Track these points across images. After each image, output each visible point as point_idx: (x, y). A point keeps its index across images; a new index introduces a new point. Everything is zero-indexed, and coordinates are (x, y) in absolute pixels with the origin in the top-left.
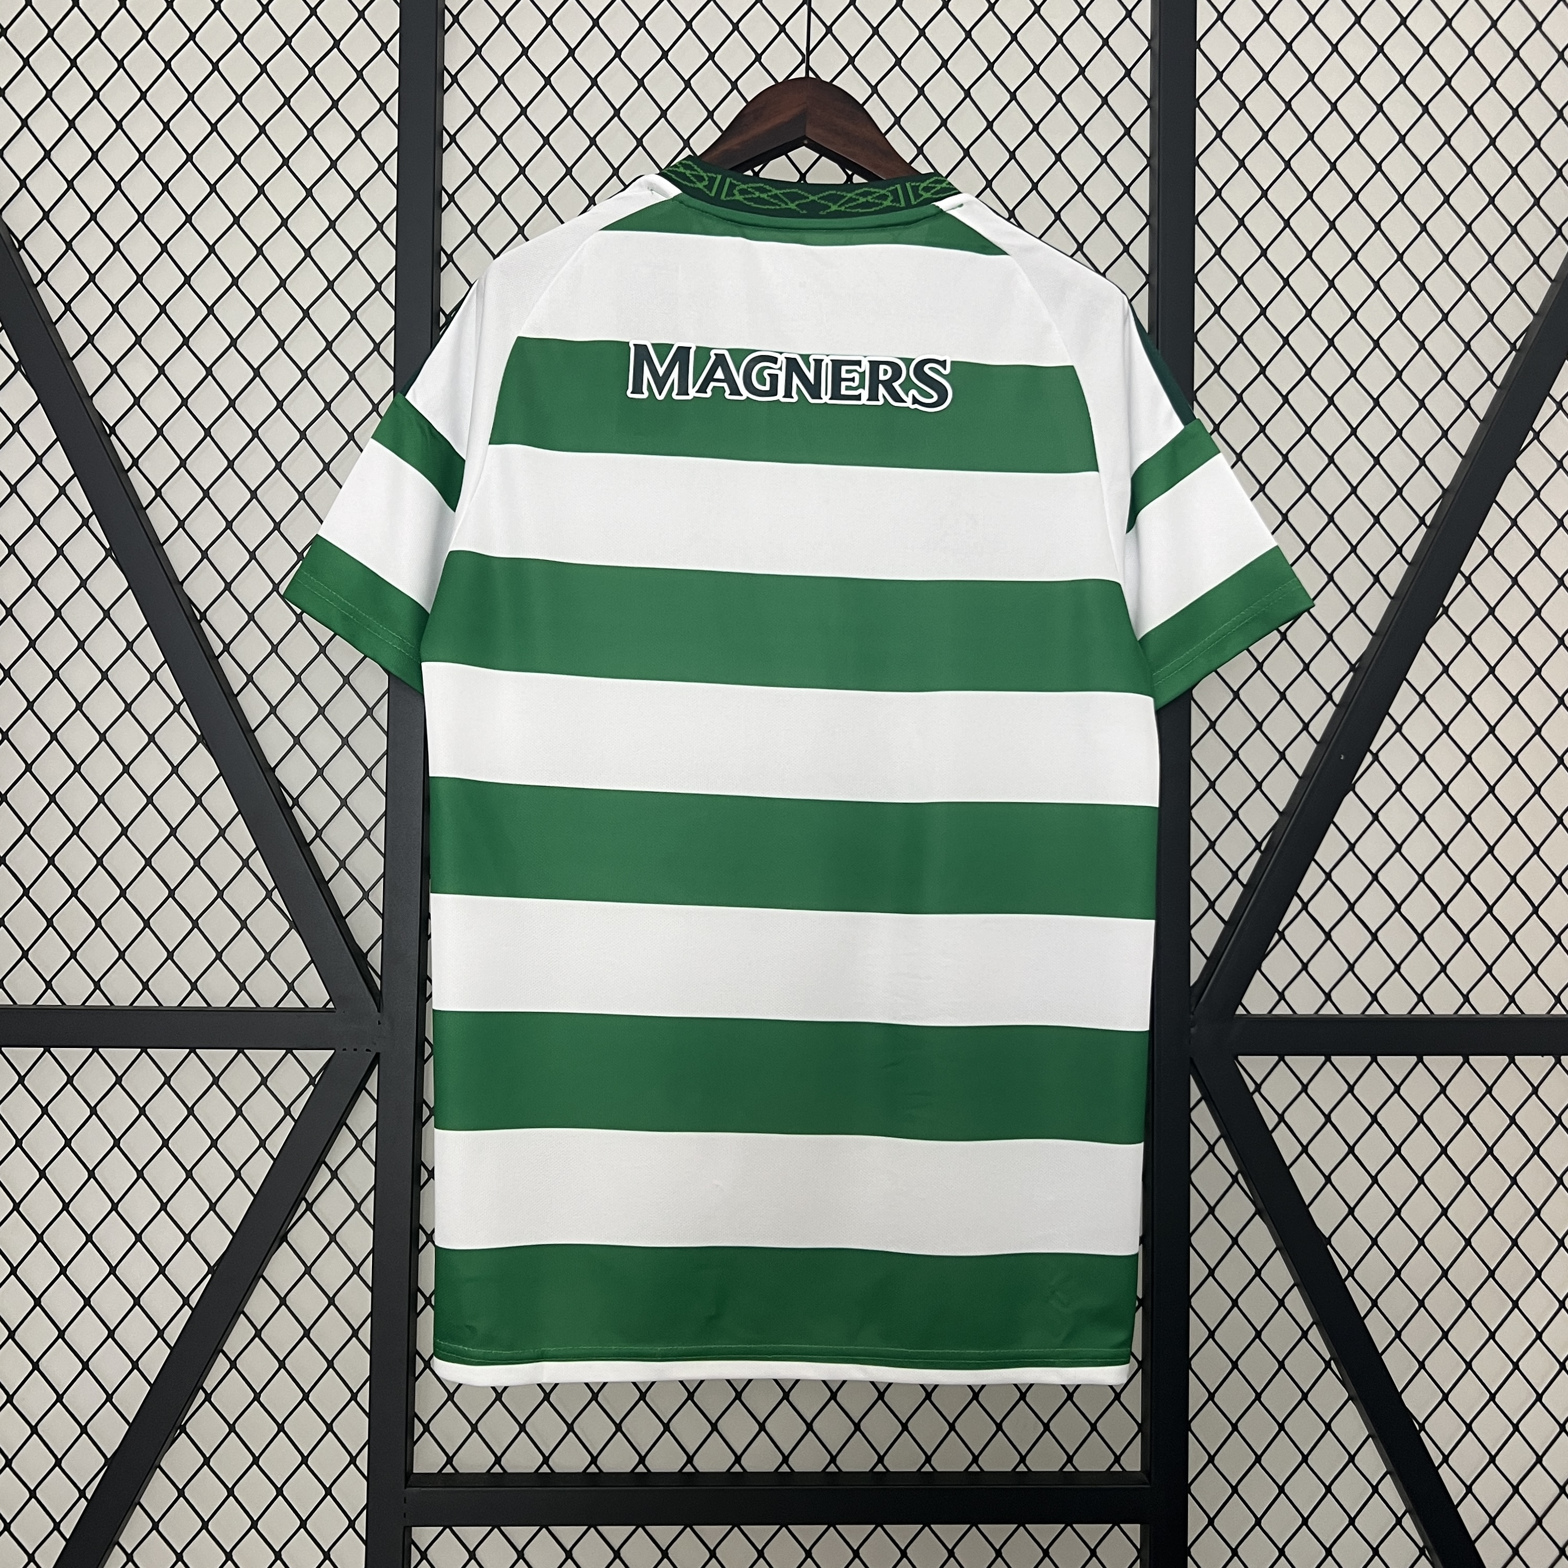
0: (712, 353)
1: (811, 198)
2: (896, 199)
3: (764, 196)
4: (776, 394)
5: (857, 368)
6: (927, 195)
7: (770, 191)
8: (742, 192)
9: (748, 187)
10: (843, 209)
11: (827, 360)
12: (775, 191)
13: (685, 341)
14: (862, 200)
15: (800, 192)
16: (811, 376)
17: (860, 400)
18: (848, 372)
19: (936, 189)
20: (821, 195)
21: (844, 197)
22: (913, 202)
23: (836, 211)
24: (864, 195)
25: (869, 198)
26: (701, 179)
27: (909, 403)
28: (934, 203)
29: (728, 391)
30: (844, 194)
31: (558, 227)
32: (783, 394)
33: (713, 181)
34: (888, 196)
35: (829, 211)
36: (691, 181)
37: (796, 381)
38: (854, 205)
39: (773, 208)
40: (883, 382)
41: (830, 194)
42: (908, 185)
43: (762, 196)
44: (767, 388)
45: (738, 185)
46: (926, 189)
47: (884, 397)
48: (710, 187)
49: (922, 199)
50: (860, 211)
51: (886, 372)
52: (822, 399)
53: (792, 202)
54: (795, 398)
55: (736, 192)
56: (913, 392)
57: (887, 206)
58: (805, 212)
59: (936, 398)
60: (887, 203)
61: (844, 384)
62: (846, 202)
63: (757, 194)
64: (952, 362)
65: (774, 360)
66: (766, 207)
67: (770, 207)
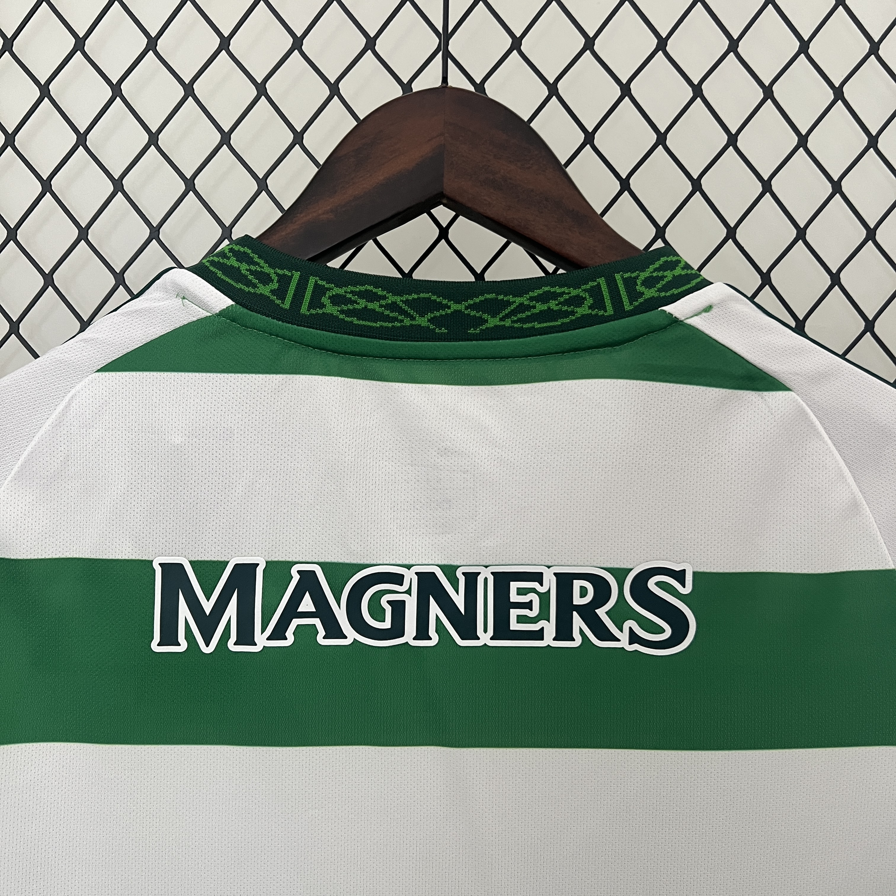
0: (294, 571)
1: (455, 307)
2: (599, 303)
3: (374, 306)
4: (402, 634)
5: (535, 585)
6: (650, 293)
7: (384, 298)
8: (336, 300)
9: (346, 292)
10: (508, 323)
11: (486, 574)
12: (391, 298)
13: (249, 555)
14: (540, 307)
15: (434, 298)
16: (459, 601)
17: (542, 639)
18: (521, 592)
19: (666, 280)
20: (471, 302)
21: (509, 303)
22: (628, 307)
23: (496, 326)
24: (544, 298)
25: (553, 305)
26: (265, 279)
27: (624, 642)
28: (663, 308)
29: (322, 632)
30: (511, 298)
31: (30, 364)
32: (414, 634)
33: (284, 281)
34: (585, 299)
35: (484, 327)
36: (249, 283)
37: (434, 609)
38: (528, 317)
39: (390, 325)
40: (580, 609)
41: (486, 300)
42: (618, 276)
43: (370, 306)
44: (387, 624)
45: (329, 289)
46: (649, 283)
47: (581, 632)
48: (281, 293)
49: (641, 300)
50: (537, 325)
51: (583, 592)
52: (478, 639)
53: (422, 315)
54: (435, 639)
55: (325, 300)
56: (630, 624)
57: (583, 316)
58: (444, 330)
59: (668, 632)
60: (583, 311)
61: (514, 613)
62: (513, 313)
63: (362, 303)
64: (695, 574)
65: (398, 579)
66: (378, 324)
67: (385, 324)
